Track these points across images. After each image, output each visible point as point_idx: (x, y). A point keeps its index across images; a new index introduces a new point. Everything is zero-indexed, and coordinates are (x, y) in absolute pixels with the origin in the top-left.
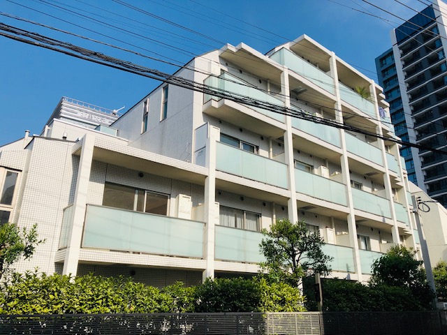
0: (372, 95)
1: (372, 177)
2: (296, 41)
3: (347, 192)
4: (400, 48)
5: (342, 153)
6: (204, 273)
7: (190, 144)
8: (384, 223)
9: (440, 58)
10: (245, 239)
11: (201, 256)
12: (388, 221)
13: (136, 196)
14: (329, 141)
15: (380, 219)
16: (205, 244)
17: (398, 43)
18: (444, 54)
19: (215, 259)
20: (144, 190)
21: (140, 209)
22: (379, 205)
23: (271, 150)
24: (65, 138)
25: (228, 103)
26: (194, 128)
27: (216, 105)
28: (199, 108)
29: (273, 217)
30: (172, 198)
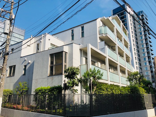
0: (127, 34)
5: (124, 51)
23: (111, 49)
24: (49, 40)
25: (108, 35)
26: (98, 42)
27: (104, 35)
28: (98, 36)
29: (112, 69)
30: (96, 63)
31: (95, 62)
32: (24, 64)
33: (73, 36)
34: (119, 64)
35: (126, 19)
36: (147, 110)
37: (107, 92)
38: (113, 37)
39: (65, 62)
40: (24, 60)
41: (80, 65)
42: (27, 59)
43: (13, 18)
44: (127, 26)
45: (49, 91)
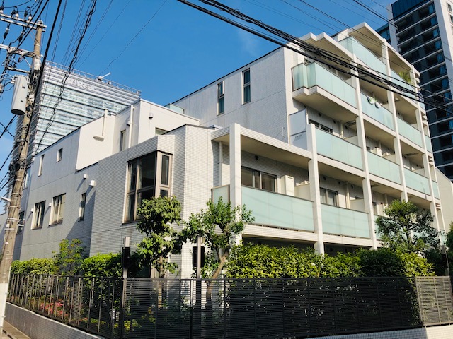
0: (412, 80)
1: (411, 156)
2: (355, 28)
3: (400, 172)
4: (396, 24)
5: (395, 135)
6: (315, 245)
7: (285, 128)
8: (425, 200)
9: (435, 36)
10: (339, 215)
11: (313, 230)
12: (429, 198)
13: (254, 177)
14: (386, 124)
15: (423, 196)
16: (315, 219)
17: (394, 19)
18: (439, 32)
19: (324, 233)
20: (259, 172)
21: (257, 187)
22: (421, 183)
23: (342, 132)
24: (151, 118)
25: (319, 91)
26: (288, 113)
27: (307, 92)
28: (290, 95)
29: (346, 195)
30: (278, 179)
31: (275, 177)
32: (82, 190)
33: (221, 100)
34: (369, 178)
35: (438, 28)
36: (427, 329)
37: (264, 272)
38: (344, 93)
39: (164, 181)
40: (81, 179)
41: (212, 187)
42: (88, 174)
43: (35, 69)
44: (444, 49)
45: (107, 269)
